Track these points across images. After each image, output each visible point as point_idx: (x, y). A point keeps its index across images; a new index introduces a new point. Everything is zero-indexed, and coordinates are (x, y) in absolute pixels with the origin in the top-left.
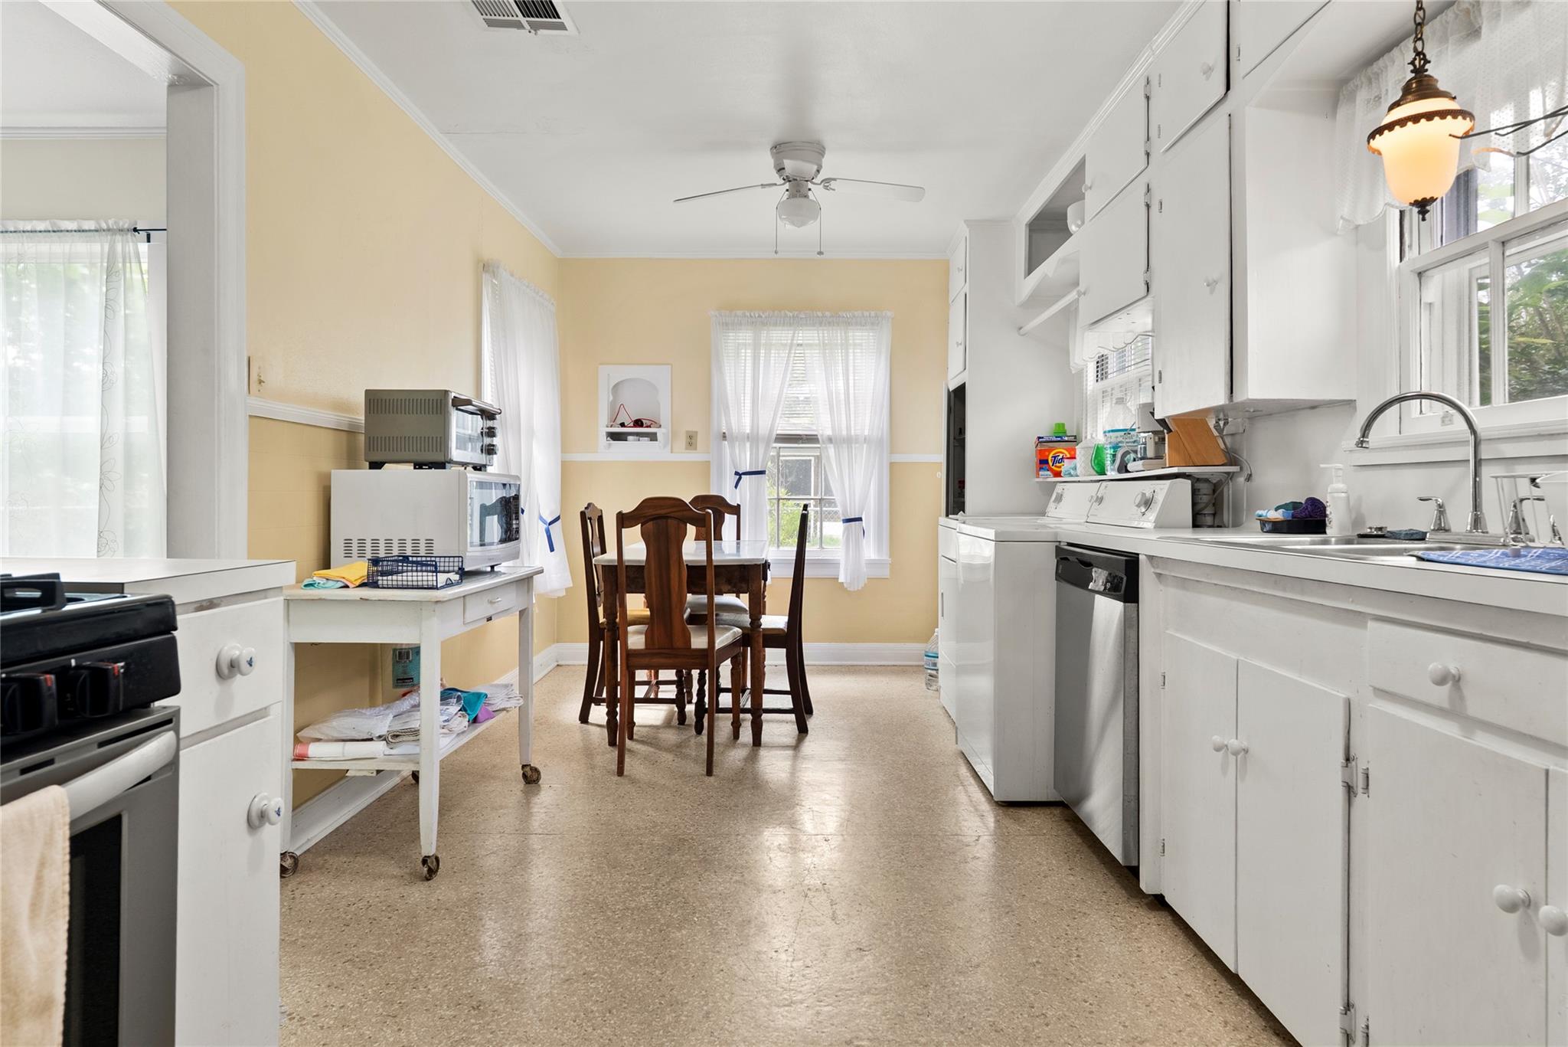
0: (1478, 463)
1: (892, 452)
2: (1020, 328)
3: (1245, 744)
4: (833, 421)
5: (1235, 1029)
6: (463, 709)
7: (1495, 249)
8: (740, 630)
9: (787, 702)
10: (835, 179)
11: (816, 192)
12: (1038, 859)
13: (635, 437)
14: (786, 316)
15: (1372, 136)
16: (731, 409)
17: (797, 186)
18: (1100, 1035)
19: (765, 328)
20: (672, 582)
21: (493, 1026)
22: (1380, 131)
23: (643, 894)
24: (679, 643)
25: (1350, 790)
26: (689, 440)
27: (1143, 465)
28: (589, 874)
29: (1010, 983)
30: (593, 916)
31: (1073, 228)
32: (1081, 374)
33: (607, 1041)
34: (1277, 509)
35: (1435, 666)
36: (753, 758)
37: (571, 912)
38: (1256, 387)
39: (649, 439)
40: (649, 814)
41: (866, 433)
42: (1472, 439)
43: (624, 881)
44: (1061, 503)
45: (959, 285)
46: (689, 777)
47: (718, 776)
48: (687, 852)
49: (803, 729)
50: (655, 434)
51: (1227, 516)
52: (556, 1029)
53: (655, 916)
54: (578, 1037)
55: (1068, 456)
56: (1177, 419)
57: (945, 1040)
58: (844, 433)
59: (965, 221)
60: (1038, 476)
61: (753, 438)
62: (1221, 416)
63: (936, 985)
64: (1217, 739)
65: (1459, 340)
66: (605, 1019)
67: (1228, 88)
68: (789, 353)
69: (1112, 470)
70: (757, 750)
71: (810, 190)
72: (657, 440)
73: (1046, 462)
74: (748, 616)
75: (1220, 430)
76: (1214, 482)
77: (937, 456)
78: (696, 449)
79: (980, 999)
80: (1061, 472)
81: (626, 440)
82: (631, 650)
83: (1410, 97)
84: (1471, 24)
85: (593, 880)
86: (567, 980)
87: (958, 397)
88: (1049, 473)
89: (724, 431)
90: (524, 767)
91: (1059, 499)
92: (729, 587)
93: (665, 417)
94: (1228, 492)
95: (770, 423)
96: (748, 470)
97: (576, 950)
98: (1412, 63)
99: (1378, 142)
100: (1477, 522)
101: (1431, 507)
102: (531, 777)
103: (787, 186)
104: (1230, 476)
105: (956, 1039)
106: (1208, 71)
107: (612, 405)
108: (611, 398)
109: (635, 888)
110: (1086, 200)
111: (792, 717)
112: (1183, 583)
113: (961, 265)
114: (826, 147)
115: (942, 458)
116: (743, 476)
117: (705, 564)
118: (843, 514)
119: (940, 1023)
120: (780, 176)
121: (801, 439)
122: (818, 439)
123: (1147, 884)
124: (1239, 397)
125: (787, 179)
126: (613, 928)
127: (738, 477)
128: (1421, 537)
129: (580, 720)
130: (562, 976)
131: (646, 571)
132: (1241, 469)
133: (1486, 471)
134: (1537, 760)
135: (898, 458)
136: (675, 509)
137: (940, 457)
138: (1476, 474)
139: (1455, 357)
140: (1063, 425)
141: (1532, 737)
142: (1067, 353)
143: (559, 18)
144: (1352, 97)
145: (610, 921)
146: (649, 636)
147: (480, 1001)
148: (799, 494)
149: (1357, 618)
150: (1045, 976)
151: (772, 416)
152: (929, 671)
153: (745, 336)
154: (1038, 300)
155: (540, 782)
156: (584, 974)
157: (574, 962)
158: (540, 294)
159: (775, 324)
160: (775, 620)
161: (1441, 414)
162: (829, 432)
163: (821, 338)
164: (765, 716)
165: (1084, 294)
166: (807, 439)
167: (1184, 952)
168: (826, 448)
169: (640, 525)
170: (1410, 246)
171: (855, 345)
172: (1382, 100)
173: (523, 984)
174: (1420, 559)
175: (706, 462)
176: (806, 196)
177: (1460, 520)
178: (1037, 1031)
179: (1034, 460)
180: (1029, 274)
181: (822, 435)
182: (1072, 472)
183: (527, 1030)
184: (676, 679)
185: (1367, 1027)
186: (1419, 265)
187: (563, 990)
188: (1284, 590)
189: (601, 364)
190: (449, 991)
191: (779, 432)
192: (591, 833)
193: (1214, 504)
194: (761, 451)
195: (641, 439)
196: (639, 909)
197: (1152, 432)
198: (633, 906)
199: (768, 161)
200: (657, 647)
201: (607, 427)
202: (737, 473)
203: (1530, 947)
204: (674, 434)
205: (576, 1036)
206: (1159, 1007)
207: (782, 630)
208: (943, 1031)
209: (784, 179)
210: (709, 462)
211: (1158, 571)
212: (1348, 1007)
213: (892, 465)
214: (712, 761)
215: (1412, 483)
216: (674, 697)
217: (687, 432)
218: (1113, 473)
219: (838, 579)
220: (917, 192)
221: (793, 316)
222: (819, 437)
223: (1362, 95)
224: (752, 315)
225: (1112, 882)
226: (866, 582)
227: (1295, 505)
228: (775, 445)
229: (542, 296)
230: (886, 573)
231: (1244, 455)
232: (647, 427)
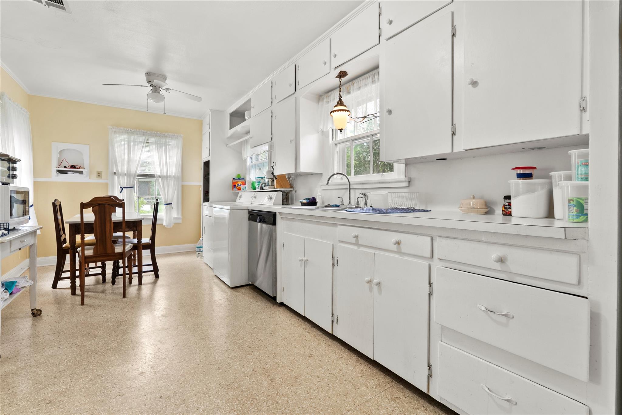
0: (350, 189)
1: (182, 181)
2: (227, 145)
3: (307, 259)
4: (161, 170)
5: (306, 329)
6: (6, 289)
7: (351, 141)
8: (132, 245)
9: (151, 268)
10: (170, 89)
11: (163, 92)
12: (247, 301)
13: (72, 172)
14: (142, 132)
15: (331, 112)
16: (118, 163)
17: (156, 89)
18: (276, 340)
19: (133, 135)
20: (107, 228)
21: (62, 406)
22: (333, 111)
23: (112, 343)
24: (109, 251)
25: (333, 265)
26: (98, 174)
27: (269, 188)
28: (84, 342)
29: (249, 334)
30: (93, 356)
31: (246, 118)
32: (246, 160)
33: (118, 393)
34: (304, 199)
35: (353, 234)
36: (139, 289)
37: (81, 357)
38: (303, 168)
39: (79, 173)
40: (103, 316)
41: (174, 175)
42: (349, 184)
43: (102, 341)
44: (241, 198)
45: (207, 129)
46: (116, 300)
47: (128, 298)
48: (125, 325)
49: (157, 276)
50: (83, 171)
51: (290, 202)
52: (93, 397)
53: (121, 349)
54: (105, 396)
55: (242, 184)
56: (278, 176)
57: (236, 354)
58: (165, 174)
59: (210, 109)
60: (233, 190)
61: (128, 175)
62: (289, 175)
63: (229, 341)
64: (300, 258)
65: (343, 160)
66: (114, 387)
67: (295, 91)
68: (143, 145)
69: (258, 189)
70: (141, 286)
71: (161, 91)
72: (83, 174)
73: (235, 186)
74: (136, 239)
75: (289, 179)
76: (286, 192)
77: (200, 182)
78: (101, 178)
79: (243, 341)
80: (241, 189)
81: (67, 173)
82: (86, 256)
83: (339, 105)
84: (348, 90)
85: (86, 344)
86: (91, 380)
87: (207, 164)
88: (236, 189)
89: (115, 172)
90: (32, 310)
91: (241, 197)
92: (129, 229)
93: (86, 164)
94: (290, 195)
95: (135, 170)
96: (126, 186)
97: (90, 369)
98: (339, 97)
99: (332, 114)
100: (350, 203)
101: (340, 199)
102: (36, 314)
103: (152, 88)
104: (291, 191)
105: (239, 353)
106: (291, 85)
107: (59, 159)
108: (59, 156)
109: (108, 342)
110: (251, 111)
111: (153, 273)
112: (289, 219)
113: (208, 123)
114: (167, 77)
115: (202, 183)
116: (123, 189)
117: (122, 221)
118: (165, 202)
119: (233, 350)
120: (149, 84)
121: (148, 176)
122: (155, 176)
123: (278, 300)
124: (298, 171)
125: (151, 86)
126: (104, 357)
127: (122, 189)
128: (338, 206)
129: (52, 288)
130: (87, 379)
131: (94, 224)
132: (294, 189)
133: (351, 191)
134: (372, 251)
135: (184, 183)
136: (107, 201)
137: (201, 183)
138: (350, 192)
139: (342, 164)
140: (240, 175)
141: (372, 247)
142: (242, 154)
143: (63, 5)
144: (323, 100)
145: (102, 355)
146: (95, 251)
147: (50, 400)
148: (147, 195)
149: (335, 225)
150: (258, 330)
151: (136, 167)
152: (198, 252)
153: (125, 137)
154: (233, 137)
155: (42, 315)
156: (98, 376)
157: (91, 373)
158: (23, 109)
159: (137, 134)
160: (146, 240)
161: (340, 178)
162: (159, 174)
163: (156, 141)
164: (143, 274)
165: (252, 138)
166: (150, 176)
167: (290, 315)
168: (158, 179)
169: (92, 207)
170: (334, 138)
171: (169, 144)
172: (330, 102)
173: (70, 388)
174: (347, 211)
175: (107, 183)
176: (159, 93)
177: (346, 202)
178: (260, 344)
179: (231, 185)
180: (230, 129)
181: (157, 175)
182: (244, 189)
183: (80, 402)
184: (101, 265)
185: (337, 318)
186: (336, 142)
187: (90, 384)
188: (318, 220)
189: (53, 142)
190: (31, 402)
191: (139, 173)
192: (77, 328)
193: (286, 198)
194: (132, 180)
195: (75, 173)
196: (112, 349)
197: (271, 179)
198: (109, 348)
199: (144, 78)
200: (99, 254)
201: (57, 168)
202: (121, 188)
203: (371, 289)
204: (91, 172)
205: (104, 396)
206: (288, 330)
207: (149, 243)
208: (235, 353)
209: (150, 85)
210: (108, 183)
211: (282, 216)
212: (333, 315)
213: (182, 185)
214: (125, 293)
215: (335, 194)
216: (101, 272)
217: (97, 171)
218: (258, 190)
219: (163, 224)
220: (199, 99)
221: (145, 132)
222: (155, 175)
223: (325, 100)
224: (128, 129)
225: (268, 302)
226: (173, 225)
227: (308, 199)
228: (137, 177)
229: (23, 110)
230: (180, 221)
231: (295, 186)
232: (78, 169)
